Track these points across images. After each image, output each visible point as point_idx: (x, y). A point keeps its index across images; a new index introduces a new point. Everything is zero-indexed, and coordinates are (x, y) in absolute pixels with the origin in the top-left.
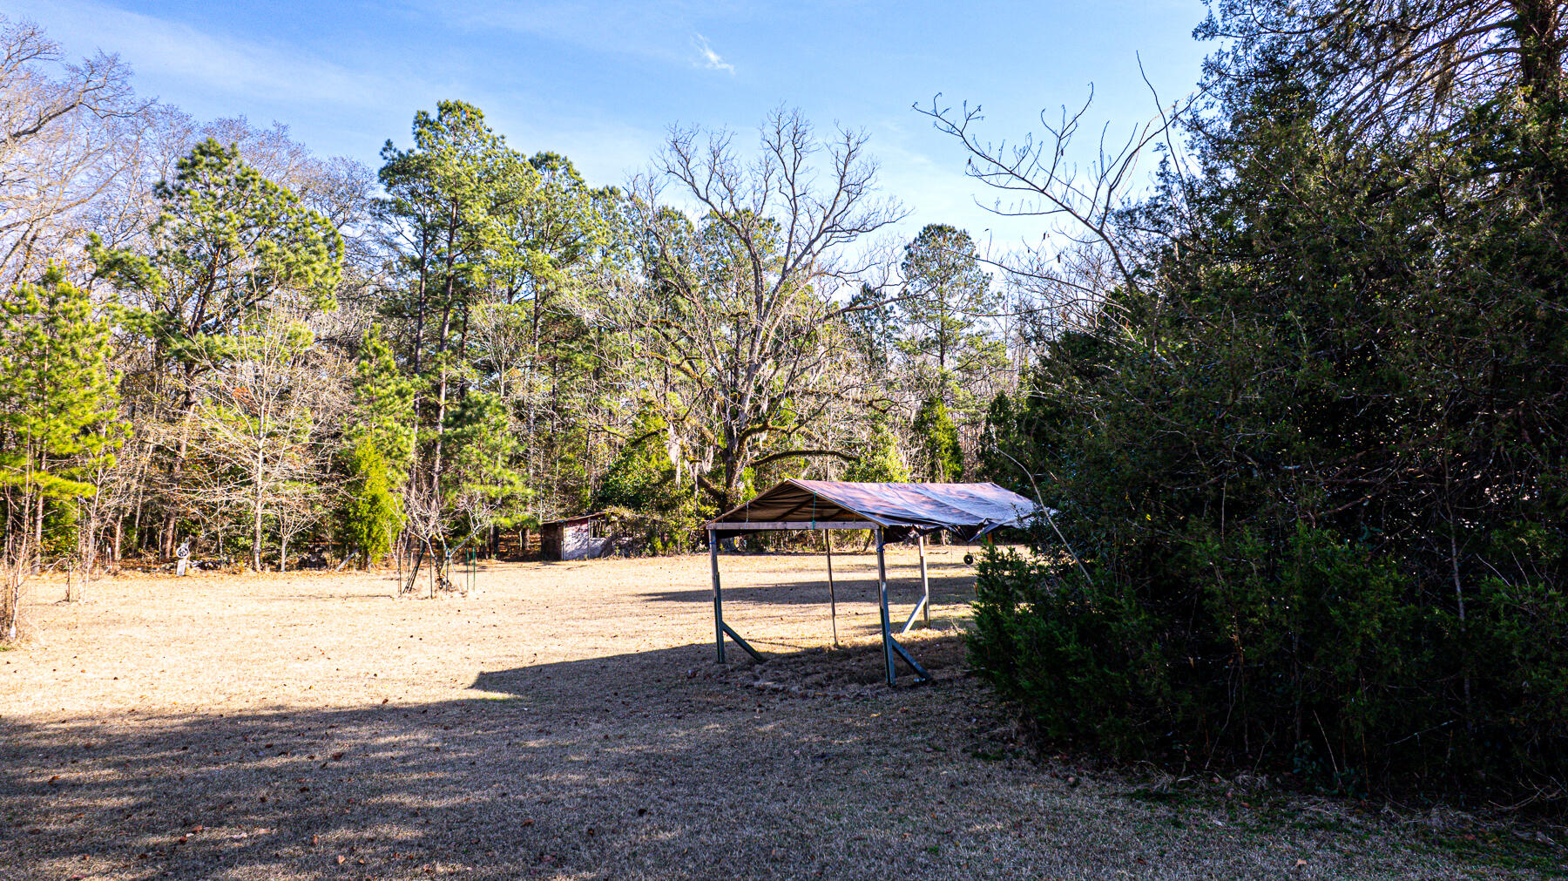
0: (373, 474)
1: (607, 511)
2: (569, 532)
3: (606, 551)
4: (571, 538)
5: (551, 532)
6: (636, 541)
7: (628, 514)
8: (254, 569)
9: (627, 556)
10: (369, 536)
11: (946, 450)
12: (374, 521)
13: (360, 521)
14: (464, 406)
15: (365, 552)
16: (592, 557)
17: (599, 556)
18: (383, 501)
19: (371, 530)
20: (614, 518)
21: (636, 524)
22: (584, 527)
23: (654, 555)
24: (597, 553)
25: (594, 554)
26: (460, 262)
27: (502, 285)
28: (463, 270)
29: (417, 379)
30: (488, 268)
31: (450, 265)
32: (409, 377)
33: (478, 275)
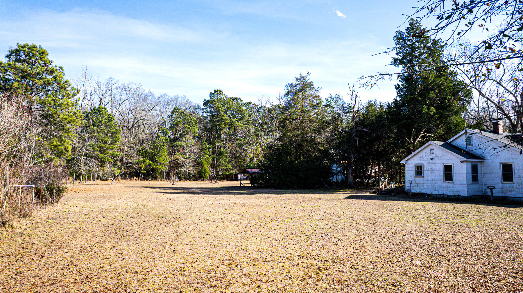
0: (205, 165)
2: (239, 175)
4: (240, 177)
5: (236, 175)
8: (187, 181)
10: (204, 176)
12: (205, 173)
13: (203, 173)
24: (245, 179)
26: (219, 122)
27: (227, 126)
28: (220, 124)
29: (211, 146)
30: (224, 123)
31: (217, 122)
32: (210, 145)
33: (223, 125)
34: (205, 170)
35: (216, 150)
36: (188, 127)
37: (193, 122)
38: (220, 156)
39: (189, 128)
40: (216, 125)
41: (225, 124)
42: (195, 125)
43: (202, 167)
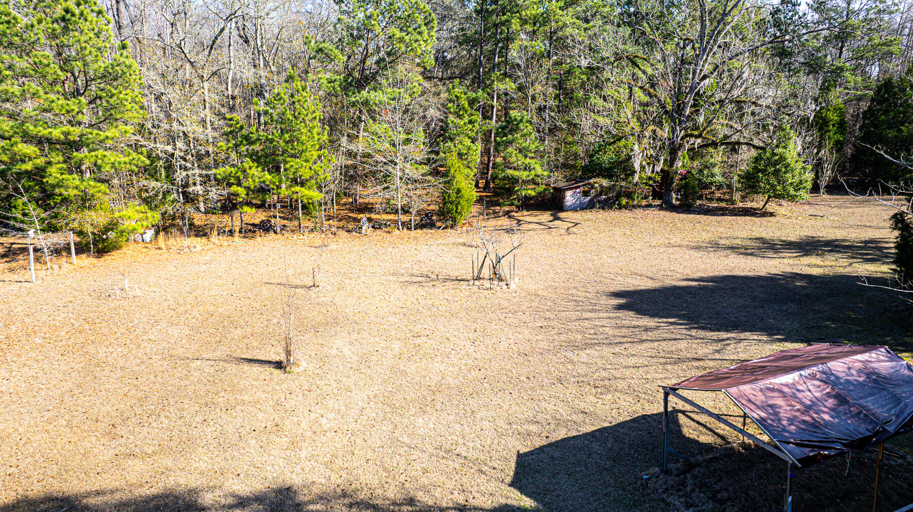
0: (458, 175)
1: (592, 181)
2: (569, 194)
3: (590, 206)
4: (570, 198)
5: (559, 193)
6: (609, 199)
7: (605, 182)
8: (398, 229)
9: (603, 209)
10: (456, 211)
11: (834, 125)
12: (459, 203)
13: (451, 204)
14: (508, 122)
15: (454, 220)
16: (582, 209)
17: (586, 208)
18: (463, 191)
19: (457, 208)
20: (596, 185)
21: (610, 189)
22: (578, 190)
23: (620, 208)
24: (585, 206)
25: (583, 207)
26: (504, 14)
27: (529, 28)
28: (507, 21)
29: (480, 93)
30: (520, 18)
31: (497, 16)
32: (476, 92)
33: (515, 25)
34: (459, 191)
35: (495, 103)
36: (398, 35)
37: (420, 19)
38: (510, 136)
39: (401, 40)
40: (496, 26)
41: (524, 22)
42: (424, 28)
43: (448, 182)
